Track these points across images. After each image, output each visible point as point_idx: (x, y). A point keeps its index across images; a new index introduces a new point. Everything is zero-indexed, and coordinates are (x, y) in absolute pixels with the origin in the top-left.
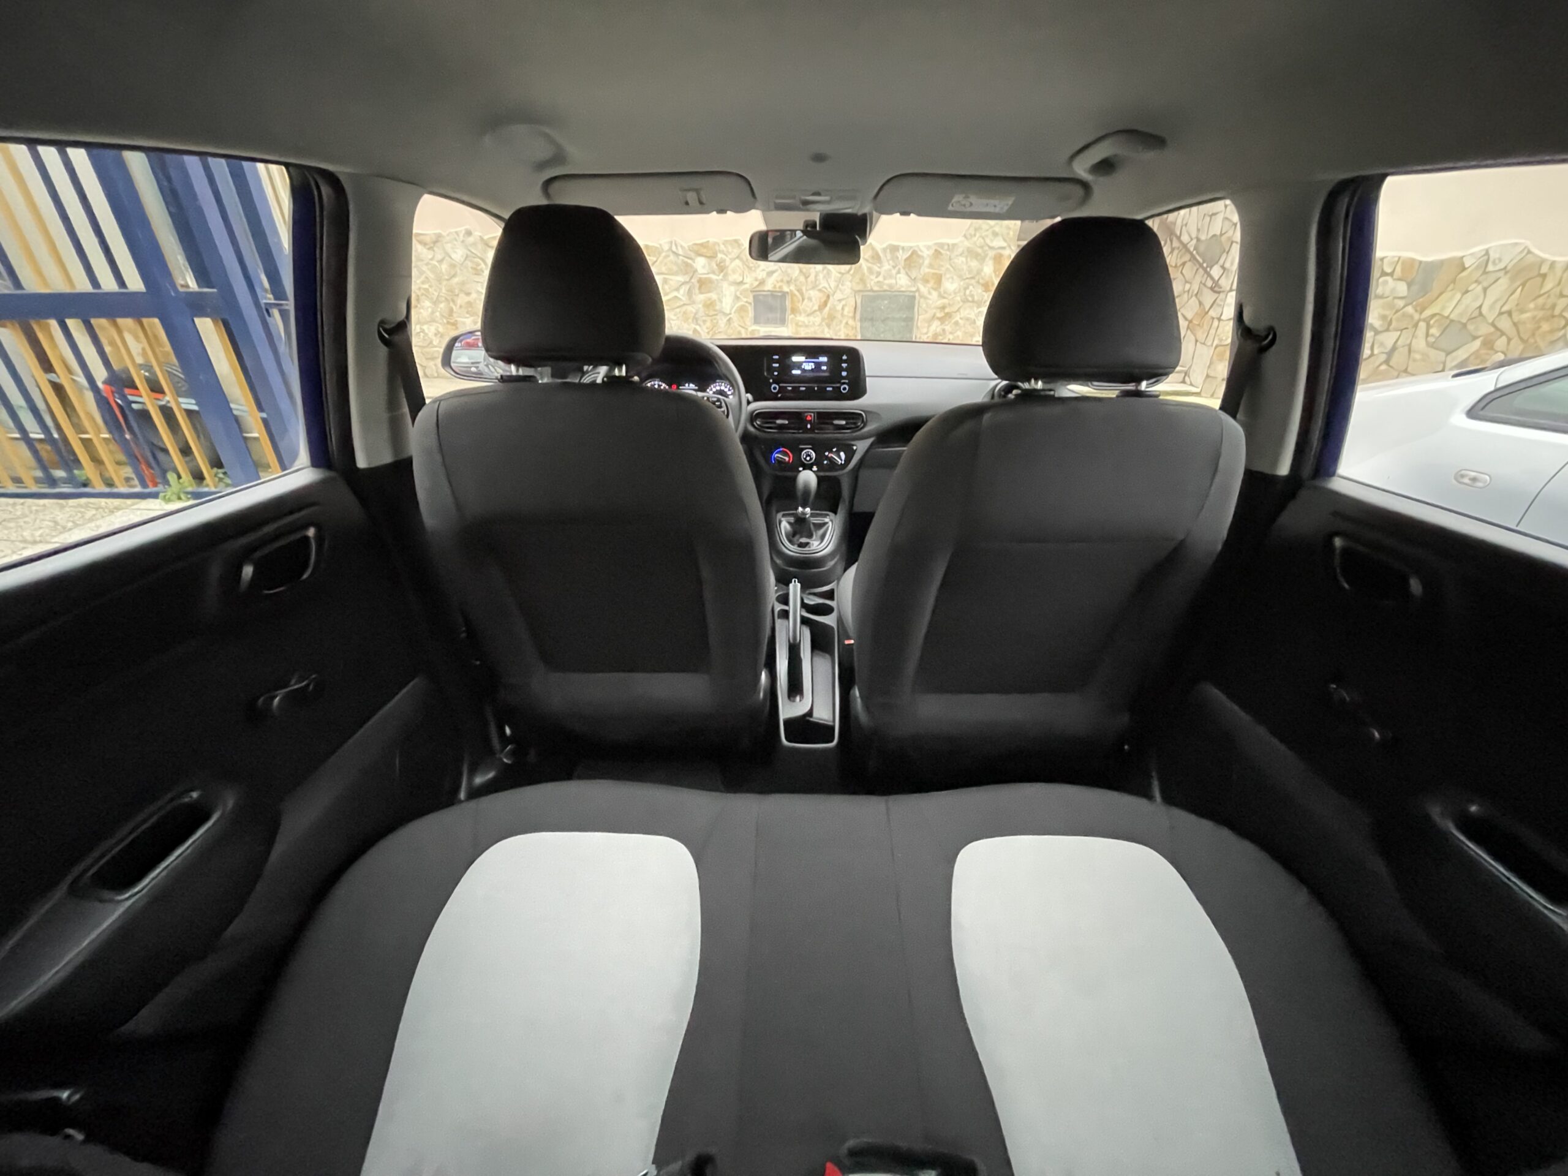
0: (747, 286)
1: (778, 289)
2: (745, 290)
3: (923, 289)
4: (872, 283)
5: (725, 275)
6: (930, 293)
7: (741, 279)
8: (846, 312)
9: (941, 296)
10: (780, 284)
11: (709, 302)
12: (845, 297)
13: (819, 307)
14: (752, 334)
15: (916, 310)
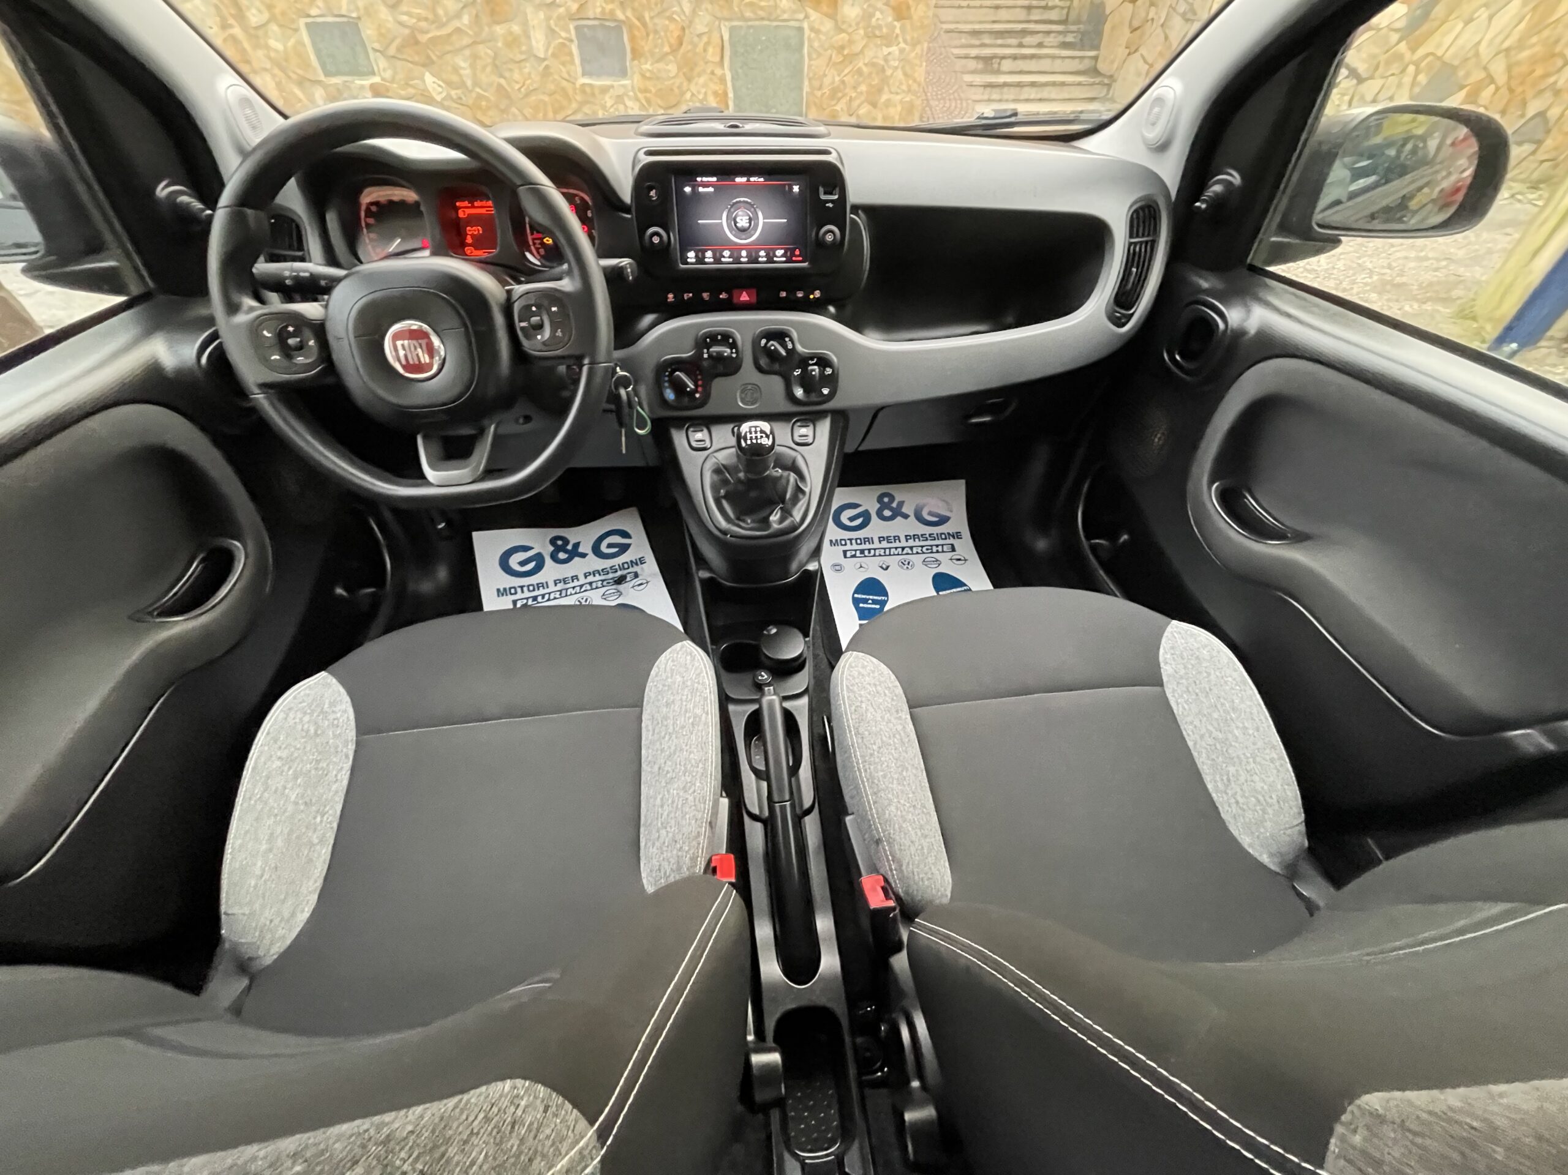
0: (560, 11)
1: (607, 17)
2: (559, 18)
4: (742, 6)
6: (823, 23)
8: (709, 57)
9: (839, 29)
10: (612, 6)
11: (510, 39)
12: (706, 29)
13: (671, 46)
14: (583, 92)
15: (806, 51)
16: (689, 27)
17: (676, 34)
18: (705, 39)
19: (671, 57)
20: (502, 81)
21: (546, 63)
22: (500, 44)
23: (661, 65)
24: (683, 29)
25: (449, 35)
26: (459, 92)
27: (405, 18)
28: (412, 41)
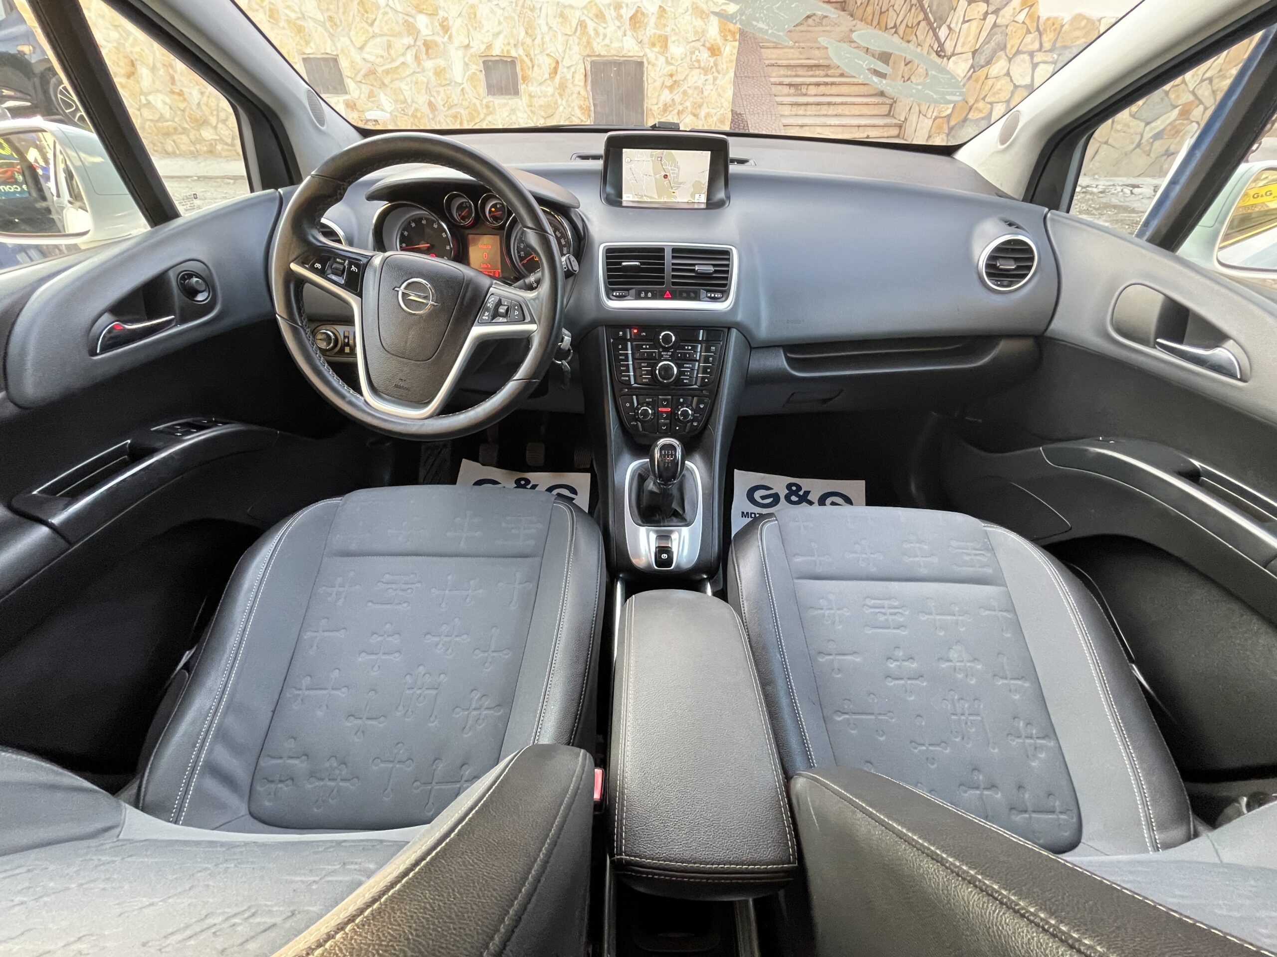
0: (473, 51)
1: (506, 55)
2: (472, 56)
3: (651, 55)
4: (599, 47)
5: (450, 38)
6: (657, 59)
7: (467, 43)
8: (576, 82)
9: (668, 63)
10: (508, 48)
11: (438, 70)
12: (574, 63)
13: (550, 75)
14: (487, 107)
15: (645, 78)
16: (562, 61)
17: (553, 65)
18: (573, 69)
19: (549, 82)
20: (432, 99)
21: (462, 86)
22: (431, 74)
23: (543, 88)
24: (557, 62)
25: (397, 68)
26: (403, 106)
27: (367, 57)
28: (372, 72)
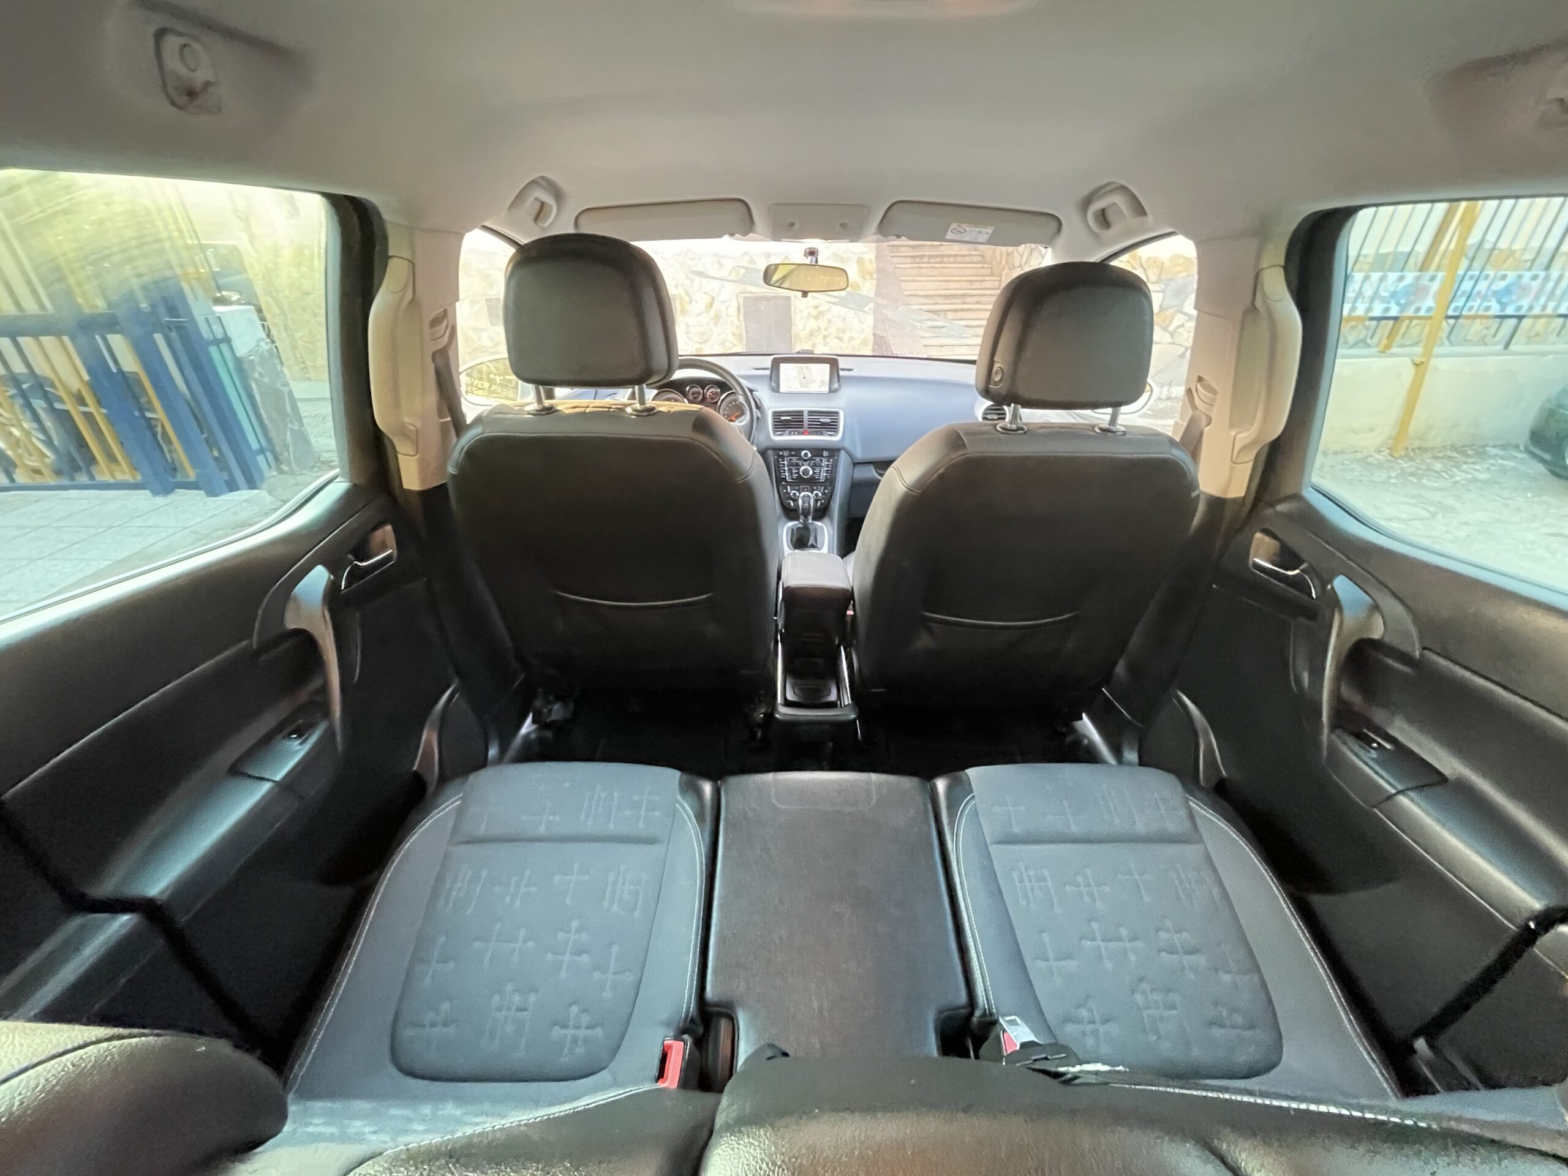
12: (728, 299)
15: (792, 309)
18: (727, 304)
19: (705, 314)
24: (713, 298)
